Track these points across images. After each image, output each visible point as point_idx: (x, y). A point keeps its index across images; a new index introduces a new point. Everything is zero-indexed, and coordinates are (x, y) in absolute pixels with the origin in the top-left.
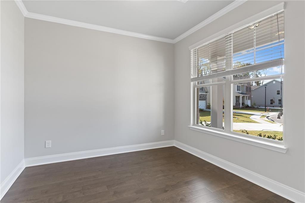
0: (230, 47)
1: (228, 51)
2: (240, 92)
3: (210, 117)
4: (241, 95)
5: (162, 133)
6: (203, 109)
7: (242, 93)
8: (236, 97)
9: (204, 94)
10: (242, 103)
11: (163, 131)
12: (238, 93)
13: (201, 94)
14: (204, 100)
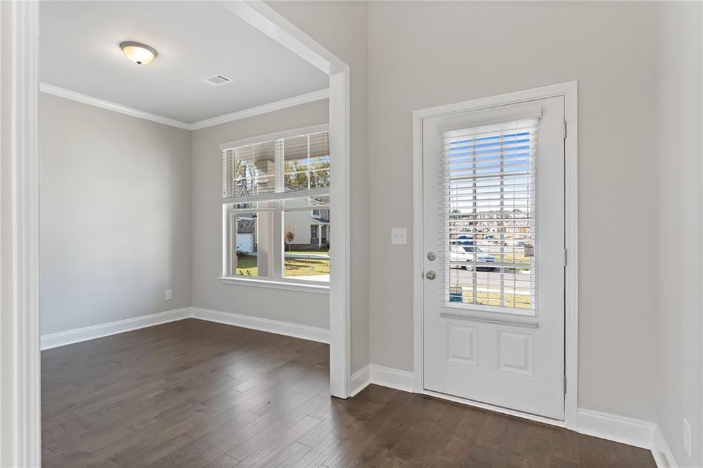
0: (281, 145)
1: (278, 149)
2: (319, 217)
3: (256, 268)
4: (320, 223)
5: (167, 295)
6: (248, 253)
7: (321, 220)
8: (312, 226)
9: (249, 221)
10: (322, 239)
11: (168, 292)
12: (316, 219)
13: (244, 220)
14: (249, 233)
